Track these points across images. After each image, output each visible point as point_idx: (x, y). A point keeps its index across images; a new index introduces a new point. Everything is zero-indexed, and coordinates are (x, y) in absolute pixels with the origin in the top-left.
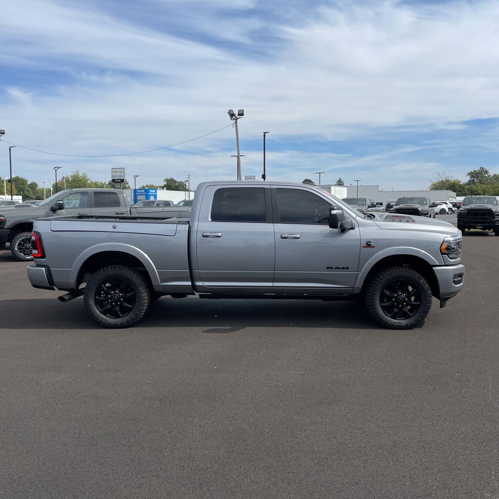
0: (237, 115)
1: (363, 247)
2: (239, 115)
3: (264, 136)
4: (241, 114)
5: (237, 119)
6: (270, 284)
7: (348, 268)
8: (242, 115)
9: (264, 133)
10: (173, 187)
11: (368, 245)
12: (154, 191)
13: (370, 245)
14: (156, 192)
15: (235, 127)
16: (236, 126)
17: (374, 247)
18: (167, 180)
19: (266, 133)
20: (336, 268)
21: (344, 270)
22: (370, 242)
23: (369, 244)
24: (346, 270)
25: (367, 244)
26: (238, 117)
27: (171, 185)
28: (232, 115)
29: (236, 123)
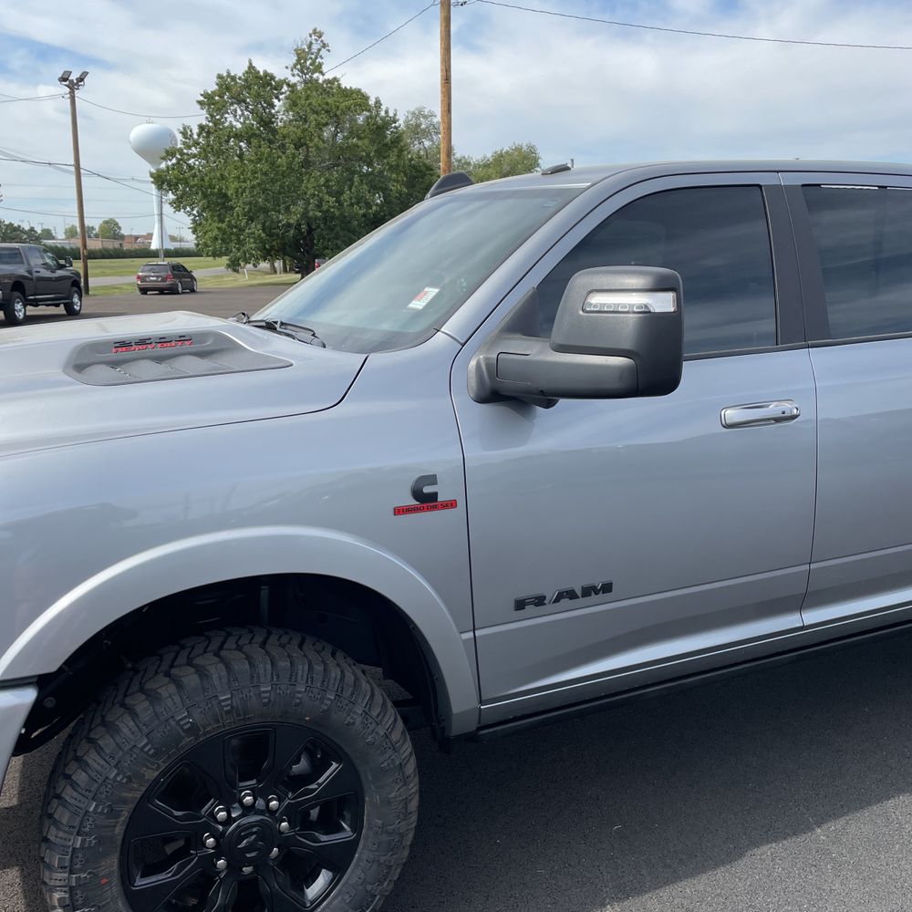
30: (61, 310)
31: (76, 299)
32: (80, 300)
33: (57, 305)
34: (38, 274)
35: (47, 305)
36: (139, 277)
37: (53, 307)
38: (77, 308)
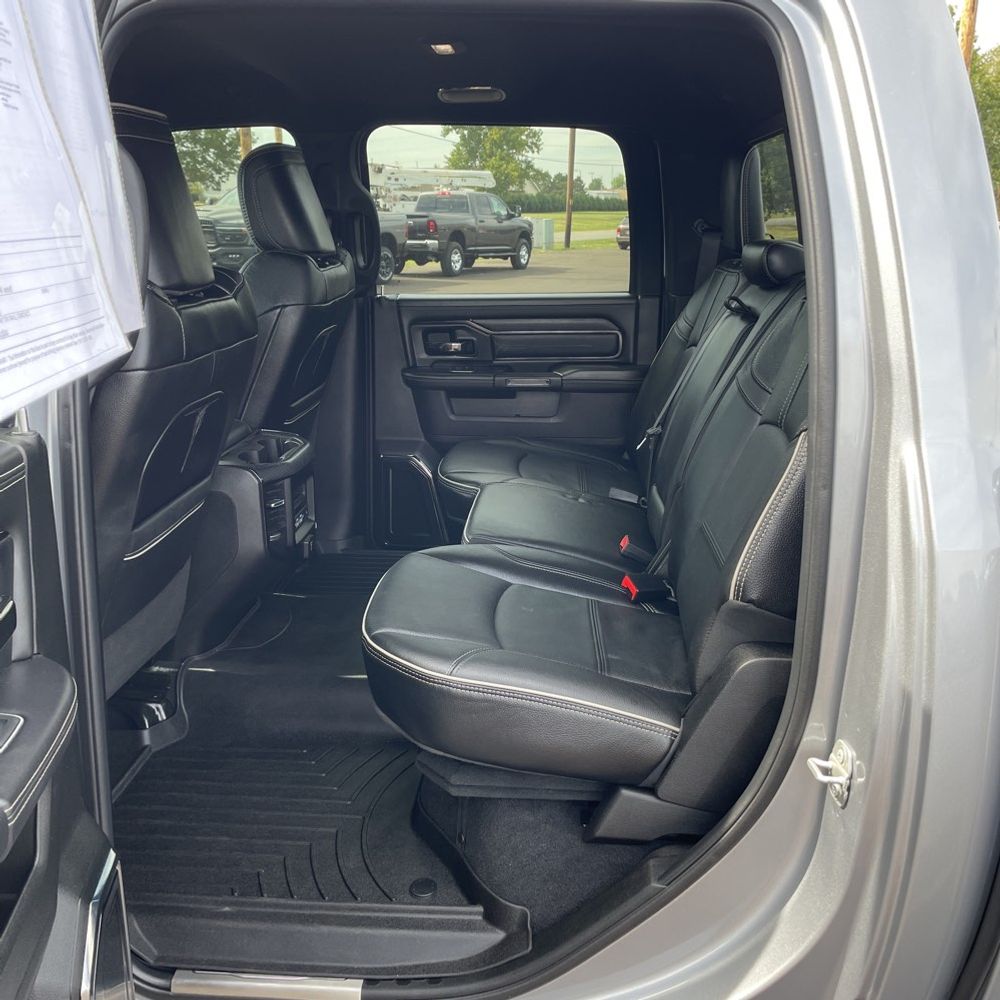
30: (508, 263)
31: (523, 252)
32: (529, 252)
33: (505, 258)
34: (482, 224)
35: (494, 257)
36: (619, 230)
37: (501, 260)
38: (523, 261)
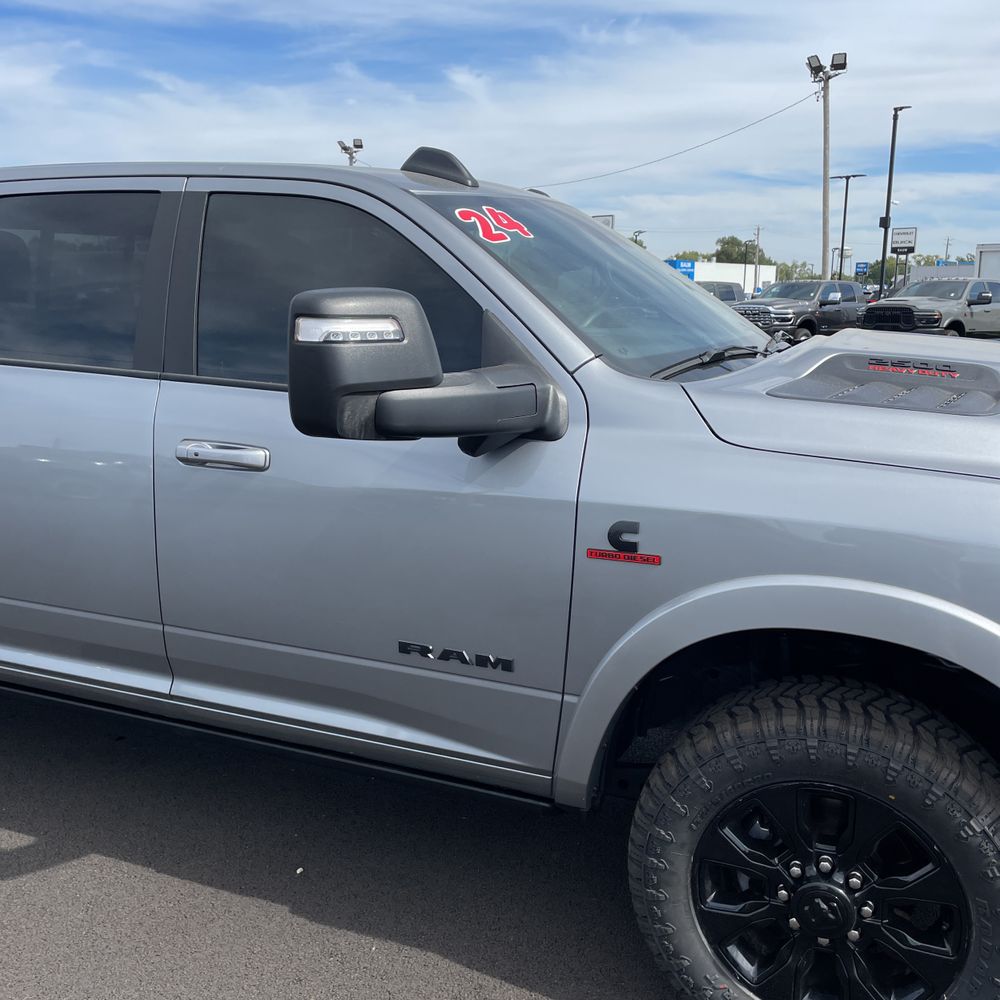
0: (828, 69)
1: (593, 554)
2: (835, 67)
3: (895, 117)
4: (840, 65)
5: (830, 78)
6: (159, 684)
7: (507, 666)
8: (843, 66)
9: (896, 110)
10: (735, 256)
11: (622, 544)
12: (689, 265)
13: (633, 547)
14: (693, 267)
15: (821, 100)
16: (825, 97)
17: (655, 560)
18: (723, 242)
19: (901, 109)
20: (446, 656)
21: (489, 671)
22: (634, 528)
23: (627, 538)
24: (499, 672)
25: (614, 536)
26: (832, 73)
27: (732, 252)
28: (816, 69)
29: (825, 89)
